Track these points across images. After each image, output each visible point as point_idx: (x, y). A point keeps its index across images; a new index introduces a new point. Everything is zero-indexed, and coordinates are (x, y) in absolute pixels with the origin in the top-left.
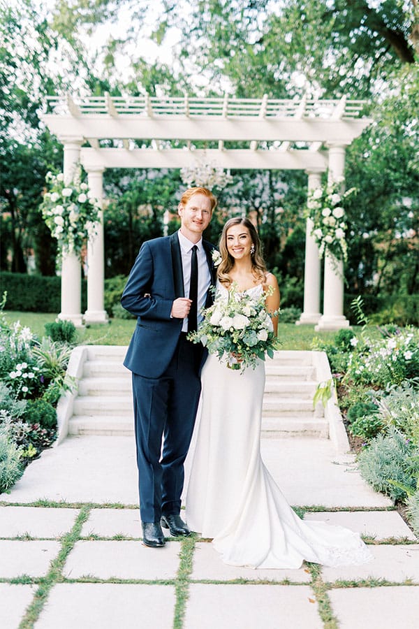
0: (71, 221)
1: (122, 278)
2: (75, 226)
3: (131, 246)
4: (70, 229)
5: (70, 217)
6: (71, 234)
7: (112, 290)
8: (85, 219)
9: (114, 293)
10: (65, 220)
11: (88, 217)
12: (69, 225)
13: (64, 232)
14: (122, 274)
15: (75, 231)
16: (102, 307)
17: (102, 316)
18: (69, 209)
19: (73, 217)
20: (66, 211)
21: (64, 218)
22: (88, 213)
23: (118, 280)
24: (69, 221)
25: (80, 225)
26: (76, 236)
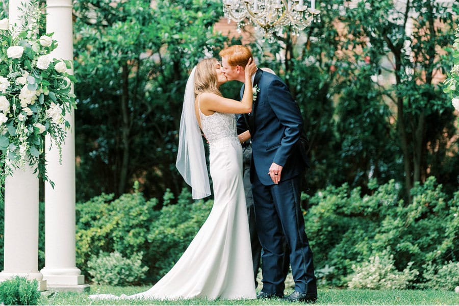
0: (23, 104)
1: (108, 202)
2: (29, 112)
3: (126, 131)
4: (22, 117)
5: (20, 97)
6: (22, 126)
7: (87, 225)
8: (47, 98)
9: (90, 232)
10: (11, 102)
11: (53, 95)
12: (20, 110)
13: (8, 123)
14: (107, 193)
15: (29, 122)
16: (72, 259)
17: (71, 278)
18: (20, 81)
19: (27, 96)
20: (13, 86)
21: (9, 98)
22: (52, 88)
23: (99, 204)
24: (18, 102)
25: (39, 110)
26: (32, 130)
